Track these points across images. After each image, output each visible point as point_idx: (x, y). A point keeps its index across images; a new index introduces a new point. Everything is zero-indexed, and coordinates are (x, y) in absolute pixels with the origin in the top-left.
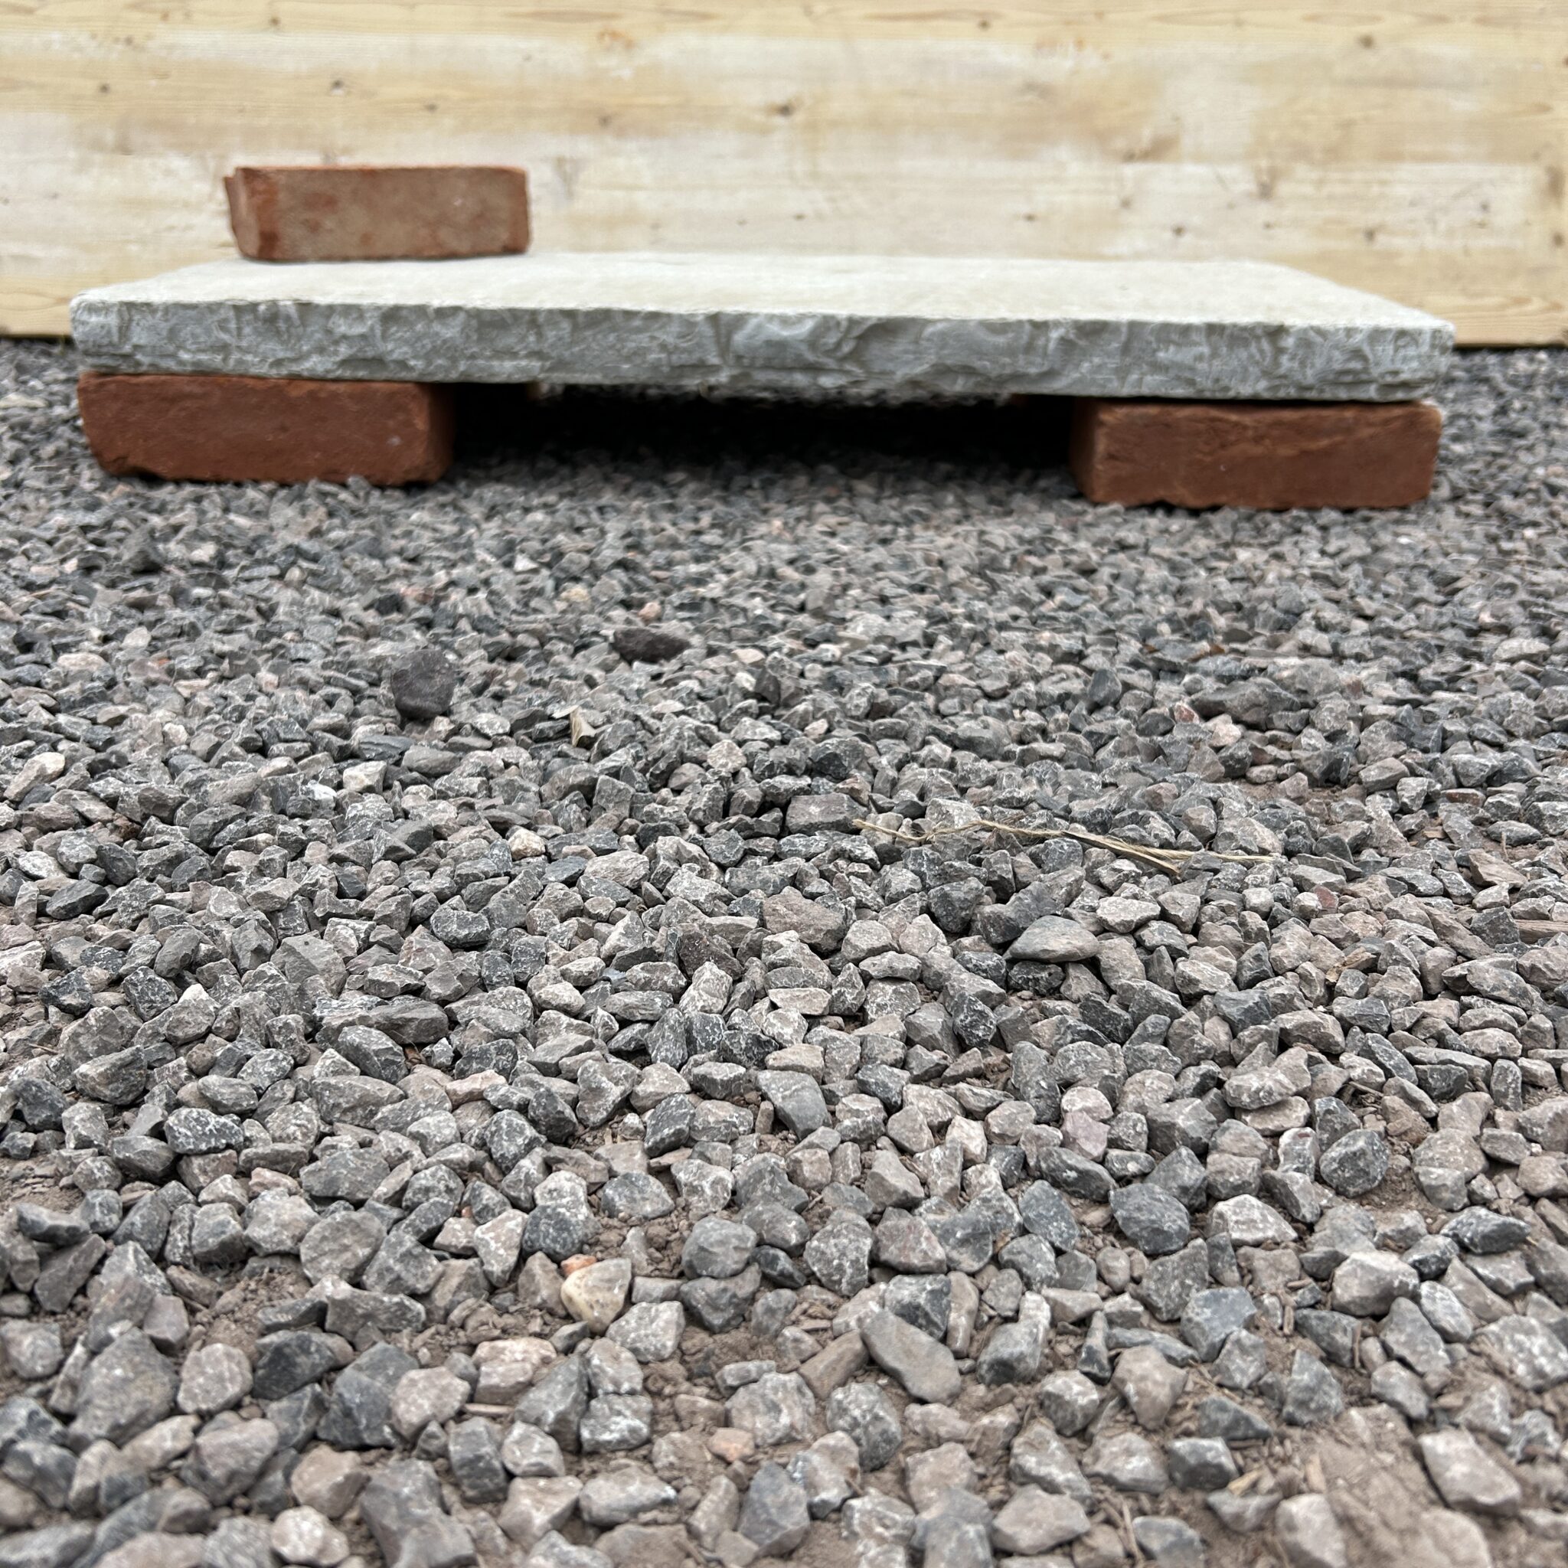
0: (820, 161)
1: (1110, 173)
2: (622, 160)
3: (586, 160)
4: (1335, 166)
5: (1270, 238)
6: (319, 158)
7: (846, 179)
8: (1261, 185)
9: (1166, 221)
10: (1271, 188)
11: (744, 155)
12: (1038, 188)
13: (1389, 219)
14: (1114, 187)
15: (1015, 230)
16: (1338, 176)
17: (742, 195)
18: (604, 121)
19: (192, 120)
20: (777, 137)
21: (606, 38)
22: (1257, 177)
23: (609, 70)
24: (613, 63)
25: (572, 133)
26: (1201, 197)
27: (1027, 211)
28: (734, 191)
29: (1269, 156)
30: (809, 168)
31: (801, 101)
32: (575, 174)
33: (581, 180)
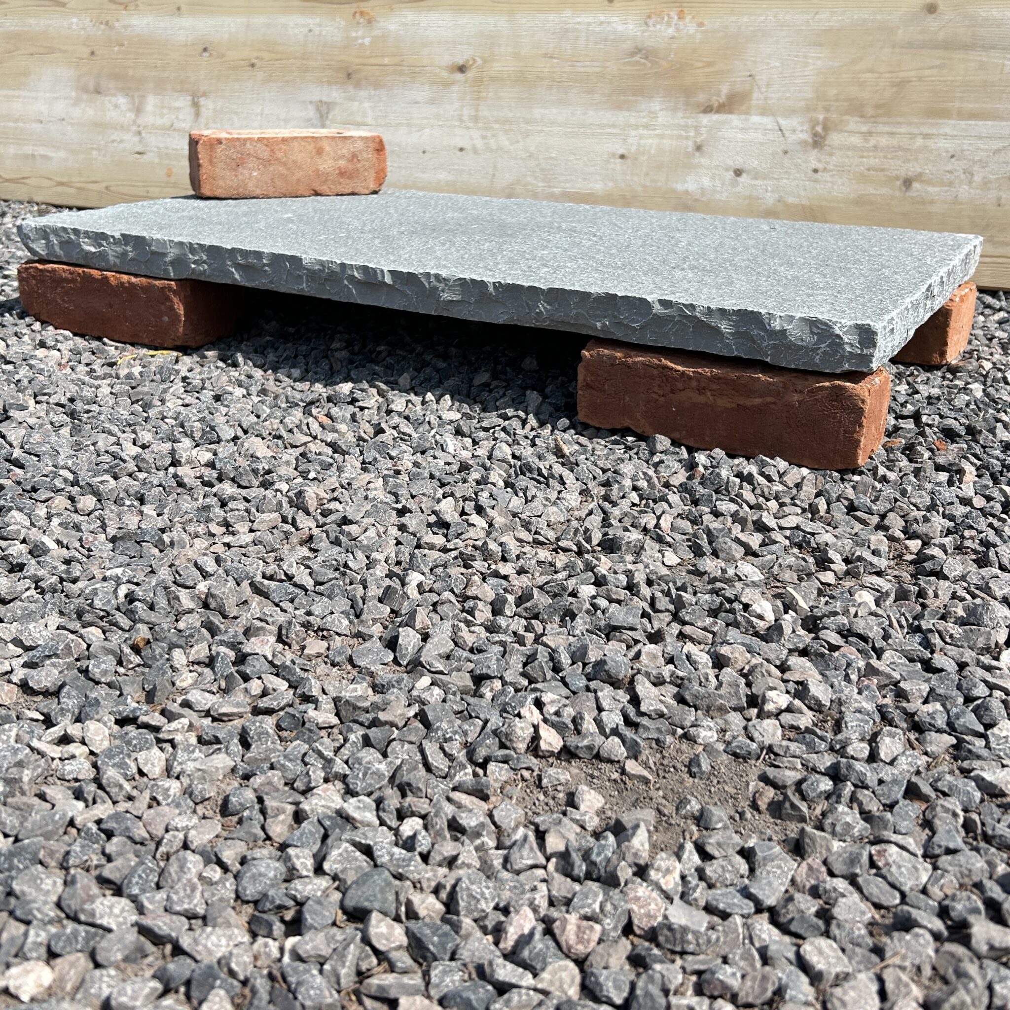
0: (481, 108)
1: (690, 122)
2: (356, 104)
3: (335, 103)
4: (885, 119)
5: (816, 181)
6: (189, 98)
7: (497, 122)
8: (815, 135)
9: (730, 163)
10: (824, 138)
11: (432, 102)
12: (633, 133)
13: (928, 169)
14: (692, 134)
15: (611, 166)
16: (886, 129)
17: (427, 131)
18: (349, 76)
19: (131, 73)
20: (455, 88)
21: (358, 15)
22: (813, 128)
23: (356, 38)
24: (360, 33)
25: (330, 83)
26: (761, 144)
27: (621, 151)
28: (421, 128)
29: (827, 110)
30: (473, 113)
31: (474, 60)
32: (328, 113)
33: (331, 115)
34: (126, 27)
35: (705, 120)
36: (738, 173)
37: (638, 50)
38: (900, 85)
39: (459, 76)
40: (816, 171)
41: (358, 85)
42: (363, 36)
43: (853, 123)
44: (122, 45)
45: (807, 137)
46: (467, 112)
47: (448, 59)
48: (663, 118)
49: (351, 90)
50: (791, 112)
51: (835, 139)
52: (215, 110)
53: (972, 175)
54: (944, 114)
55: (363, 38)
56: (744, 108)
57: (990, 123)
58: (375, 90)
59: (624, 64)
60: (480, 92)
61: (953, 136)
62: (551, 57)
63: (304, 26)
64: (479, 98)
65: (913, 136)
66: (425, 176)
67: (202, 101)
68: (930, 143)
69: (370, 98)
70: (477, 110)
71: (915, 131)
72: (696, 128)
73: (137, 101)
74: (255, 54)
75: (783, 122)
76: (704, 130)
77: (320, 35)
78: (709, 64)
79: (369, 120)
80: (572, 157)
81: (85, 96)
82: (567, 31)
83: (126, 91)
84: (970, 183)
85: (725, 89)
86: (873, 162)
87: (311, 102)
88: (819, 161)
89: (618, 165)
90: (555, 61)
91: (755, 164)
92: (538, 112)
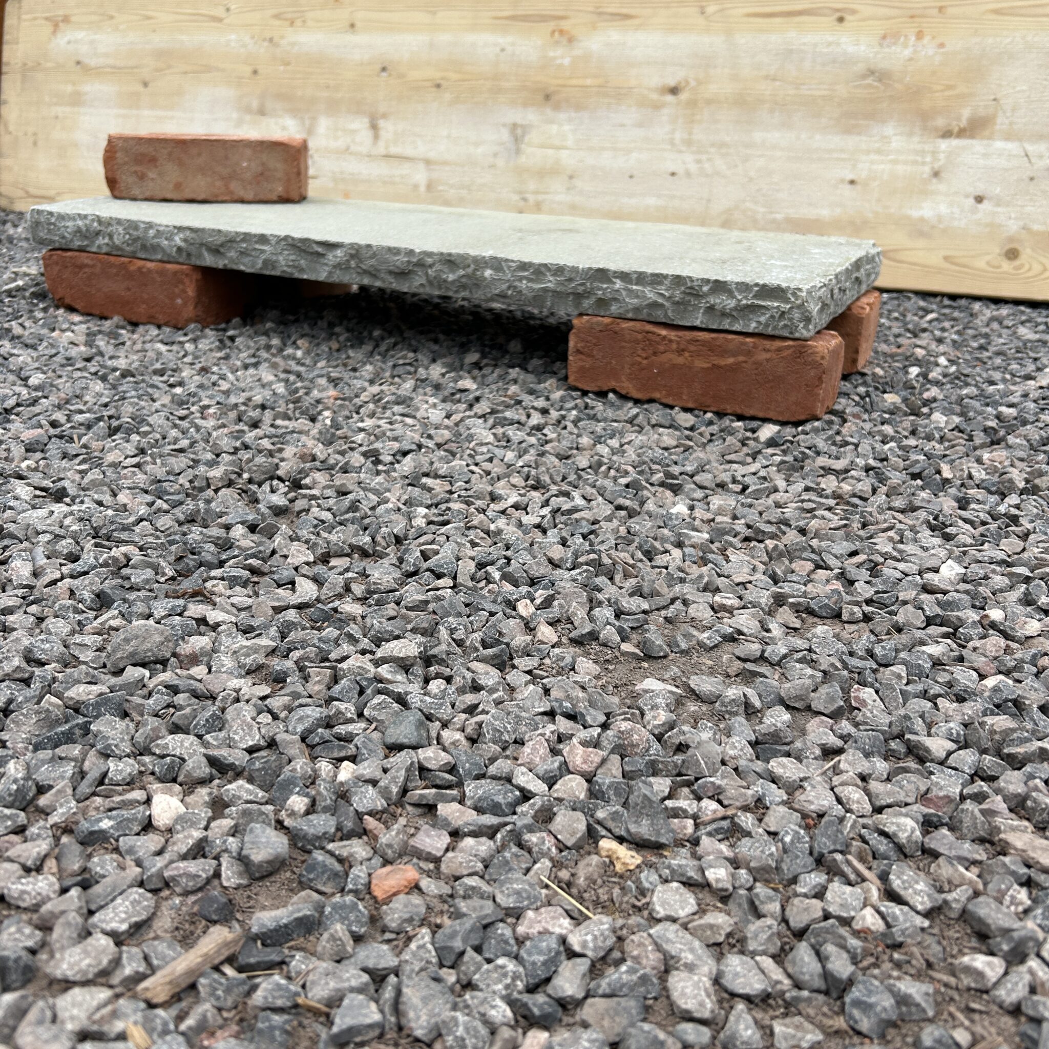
0: (694, 131)
1: (928, 147)
2: (555, 126)
3: (531, 126)
6: (366, 120)
7: (713, 145)
9: (971, 189)
11: (640, 125)
12: (864, 158)
14: (928, 159)
15: (839, 192)
17: (634, 155)
18: (547, 97)
19: (299, 93)
20: (665, 111)
21: (557, 34)
23: (555, 58)
24: (559, 52)
25: (525, 105)
26: (1006, 170)
27: (851, 177)
28: (629, 152)
30: (686, 136)
31: (687, 83)
32: (523, 136)
33: (526, 139)
34: (293, 44)
35: (944, 145)
36: (979, 199)
37: (872, 72)
39: (670, 98)
41: (557, 107)
42: (562, 56)
44: (288, 64)
46: (678, 136)
47: (656, 79)
48: (897, 143)
49: (549, 111)
50: (1039, 137)
52: (396, 133)
55: (562, 57)
56: (987, 133)
58: (576, 112)
59: (856, 87)
60: (693, 115)
62: (774, 80)
63: (495, 45)
64: (692, 122)
66: (632, 201)
67: (382, 123)
69: (570, 120)
70: (690, 134)
72: (934, 153)
73: (307, 122)
74: (441, 74)
75: (1030, 148)
76: (942, 156)
77: (513, 55)
78: (950, 87)
79: (570, 143)
80: (796, 183)
81: (248, 117)
82: (791, 51)
83: (294, 112)
85: (966, 113)
87: (504, 125)
89: (847, 190)
90: (778, 83)
91: (998, 190)
92: (758, 136)
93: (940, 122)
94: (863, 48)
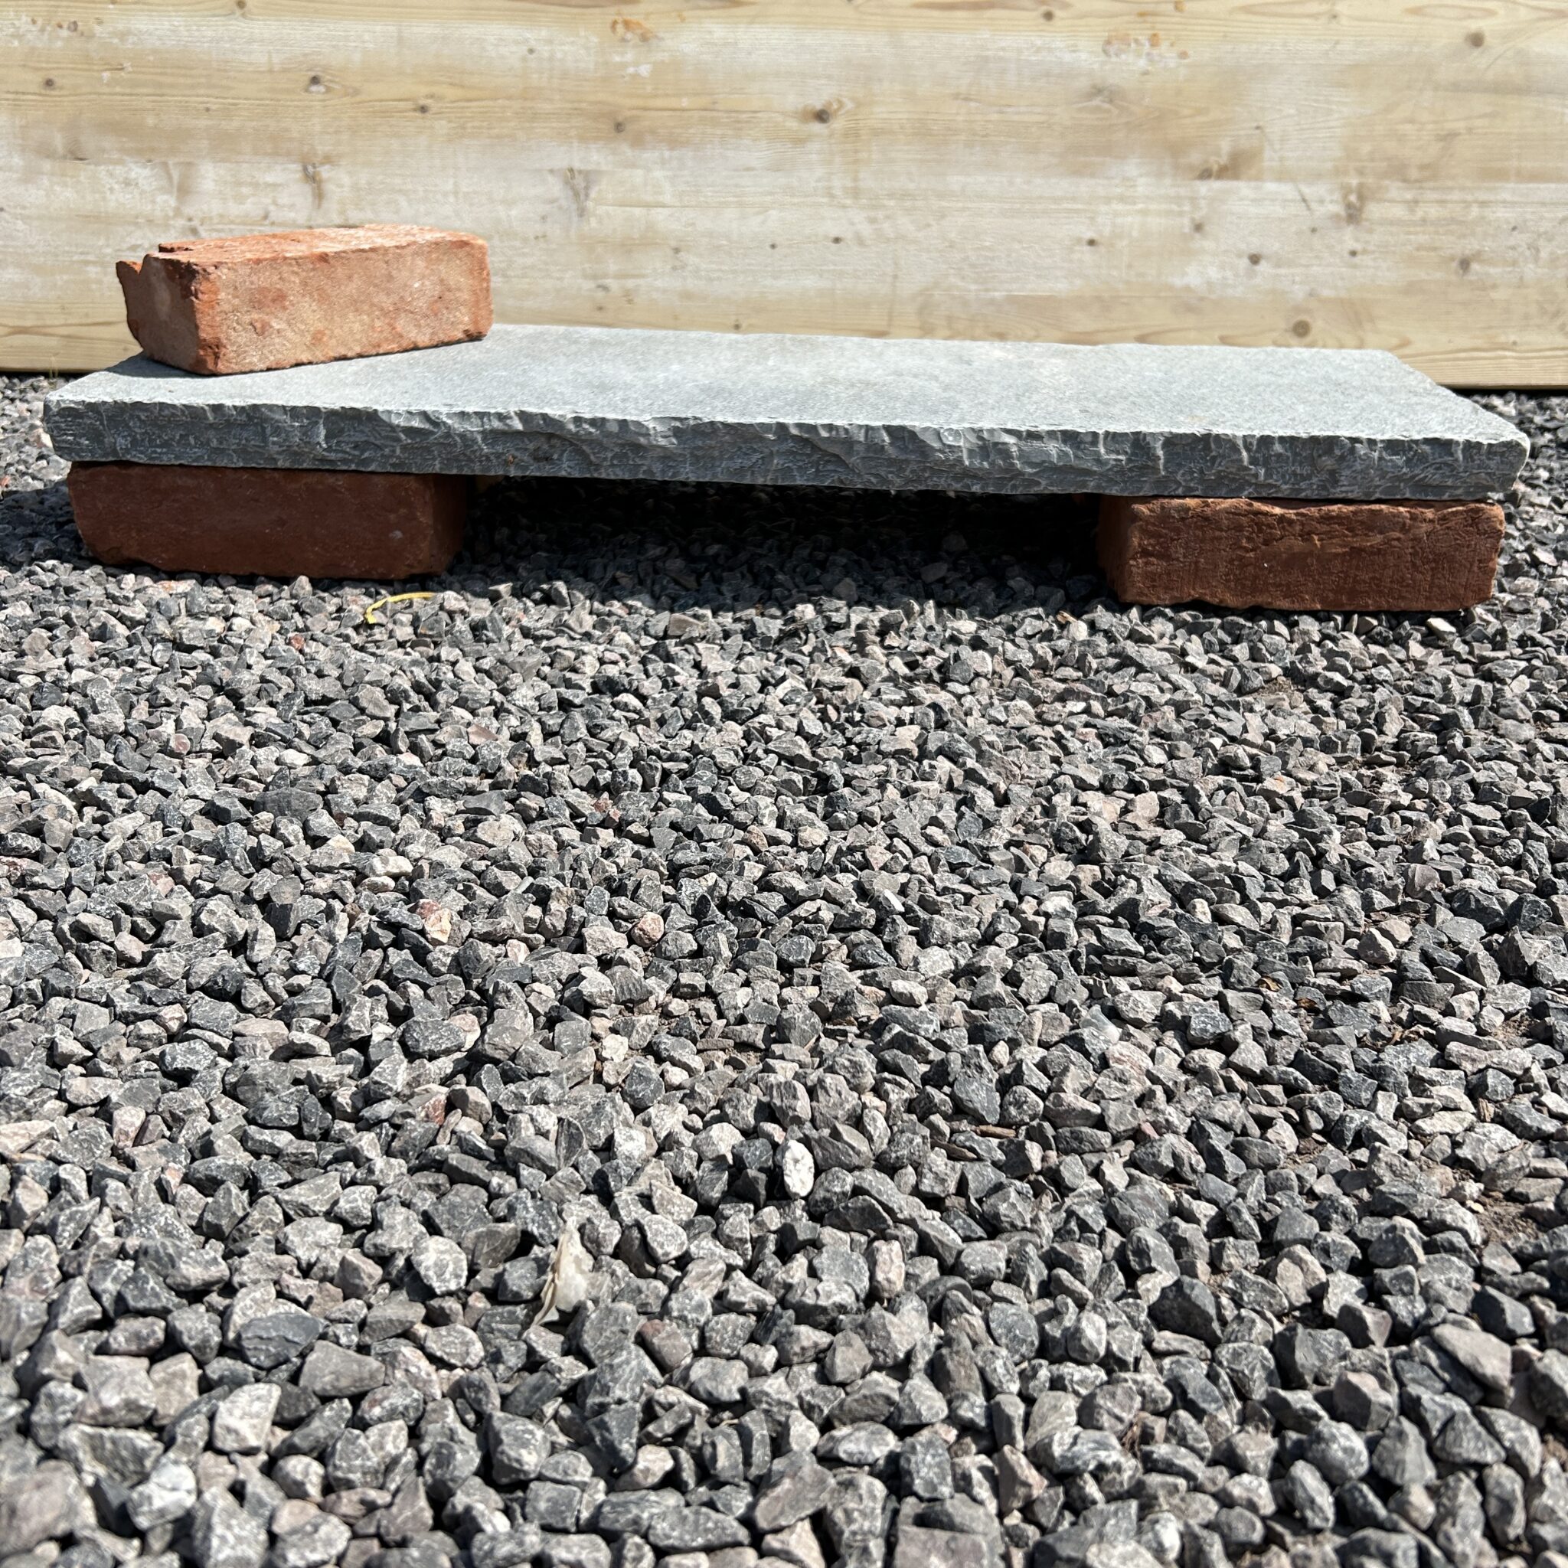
0: (861, 176)
1: (1183, 192)
2: (640, 172)
3: (599, 172)
4: (1431, 184)
5: (1355, 266)
6: (298, 167)
7: (891, 196)
8: (1349, 206)
9: (1243, 246)
10: (1360, 210)
11: (776, 168)
12: (1103, 208)
13: (1488, 245)
14: (1187, 208)
15: (1076, 256)
16: (1435, 196)
17: (774, 213)
18: (619, 127)
19: (151, 121)
20: (814, 146)
21: (620, 28)
22: (1345, 197)
23: (624, 66)
24: (629, 57)
25: (582, 139)
26: (1282, 220)
27: (1090, 235)
28: (765, 209)
29: (1361, 172)
30: (849, 184)
31: (841, 104)
32: (587, 188)
33: (593, 194)
35: (1204, 188)
37: (1097, 91)
38: (1448, 138)
39: (817, 127)
40: (1353, 253)
41: (638, 142)
43: (1395, 189)
44: (120, 69)
45: (1338, 209)
46: (837, 183)
47: (793, 101)
48: (1143, 186)
49: (626, 150)
50: (1316, 176)
51: (1374, 210)
52: (356, 188)
53: (1538, 250)
54: (1501, 175)
55: (636, 64)
56: (1254, 171)
57: (1553, 186)
58: (672, 149)
59: (1080, 110)
60: (856, 152)
61: (1513, 204)
62: (967, 99)
63: (516, 42)
64: (856, 162)
65: (1467, 204)
66: (780, 283)
67: (325, 172)
68: (1487, 212)
69: (663, 162)
70: (855, 179)
71: (1470, 198)
72: (1192, 199)
73: (175, 172)
74: (424, 90)
75: (1307, 190)
76: (1203, 203)
77: (551, 59)
78: (1202, 111)
79: (667, 198)
80: (1017, 246)
81: (47, 165)
82: (986, 59)
83: (146, 154)
84: (1536, 260)
85: (1225, 146)
86: (1423, 239)
87: (551, 171)
88: (1357, 240)
89: (1087, 254)
90: (973, 104)
91: (1277, 246)
92: (955, 181)
93: (1195, 158)
94: (1083, 56)
